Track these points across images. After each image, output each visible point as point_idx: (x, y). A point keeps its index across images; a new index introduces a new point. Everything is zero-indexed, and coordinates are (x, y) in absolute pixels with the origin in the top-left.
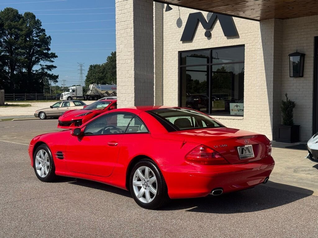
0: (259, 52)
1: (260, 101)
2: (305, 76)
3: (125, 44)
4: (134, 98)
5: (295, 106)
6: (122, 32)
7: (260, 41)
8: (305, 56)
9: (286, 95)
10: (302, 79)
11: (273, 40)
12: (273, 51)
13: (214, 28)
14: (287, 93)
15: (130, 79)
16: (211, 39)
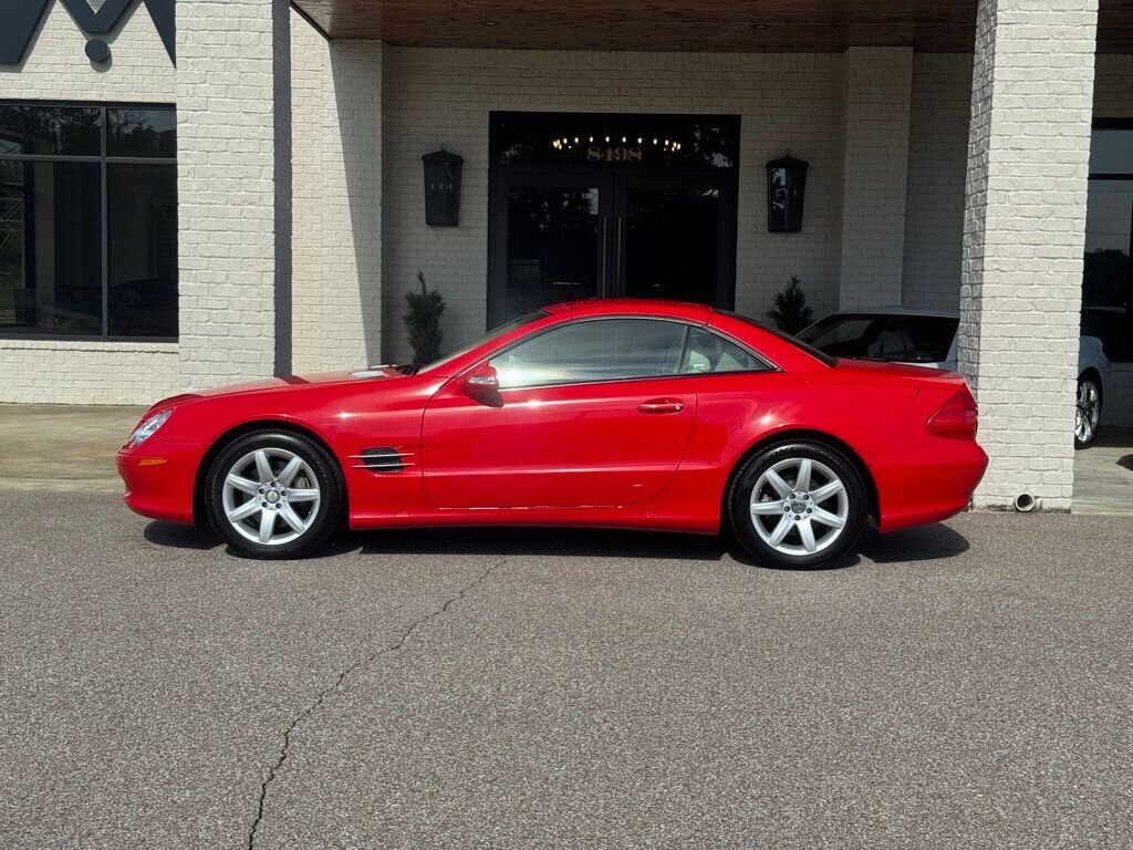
0: (328, 139)
1: (334, 292)
2: (462, 223)
3: (227, 82)
4: (273, 274)
5: (445, 312)
6: (211, 39)
7: (333, 103)
8: (464, 166)
9: (421, 277)
10: (453, 231)
11: (380, 107)
12: (379, 141)
13: (122, 33)
14: (423, 271)
15: (253, 207)
16: (110, 71)
